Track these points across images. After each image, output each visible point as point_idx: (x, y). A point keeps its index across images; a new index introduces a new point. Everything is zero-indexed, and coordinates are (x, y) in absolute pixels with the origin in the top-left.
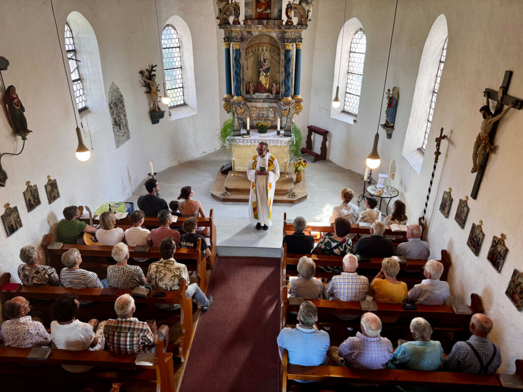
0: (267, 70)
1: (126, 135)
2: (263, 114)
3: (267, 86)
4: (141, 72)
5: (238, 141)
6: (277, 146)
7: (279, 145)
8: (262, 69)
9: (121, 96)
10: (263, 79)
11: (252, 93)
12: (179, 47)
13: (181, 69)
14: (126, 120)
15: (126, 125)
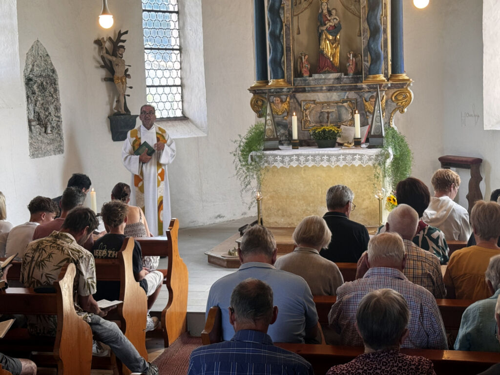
0: (335, 30)
1: (56, 144)
2: (328, 113)
3: (337, 60)
4: (99, 42)
5: (271, 159)
6: (353, 166)
7: (357, 163)
8: (324, 28)
9: (53, 71)
10: (328, 48)
11: (305, 75)
12: (177, 13)
13: (181, 53)
14: (59, 117)
15: (58, 127)
